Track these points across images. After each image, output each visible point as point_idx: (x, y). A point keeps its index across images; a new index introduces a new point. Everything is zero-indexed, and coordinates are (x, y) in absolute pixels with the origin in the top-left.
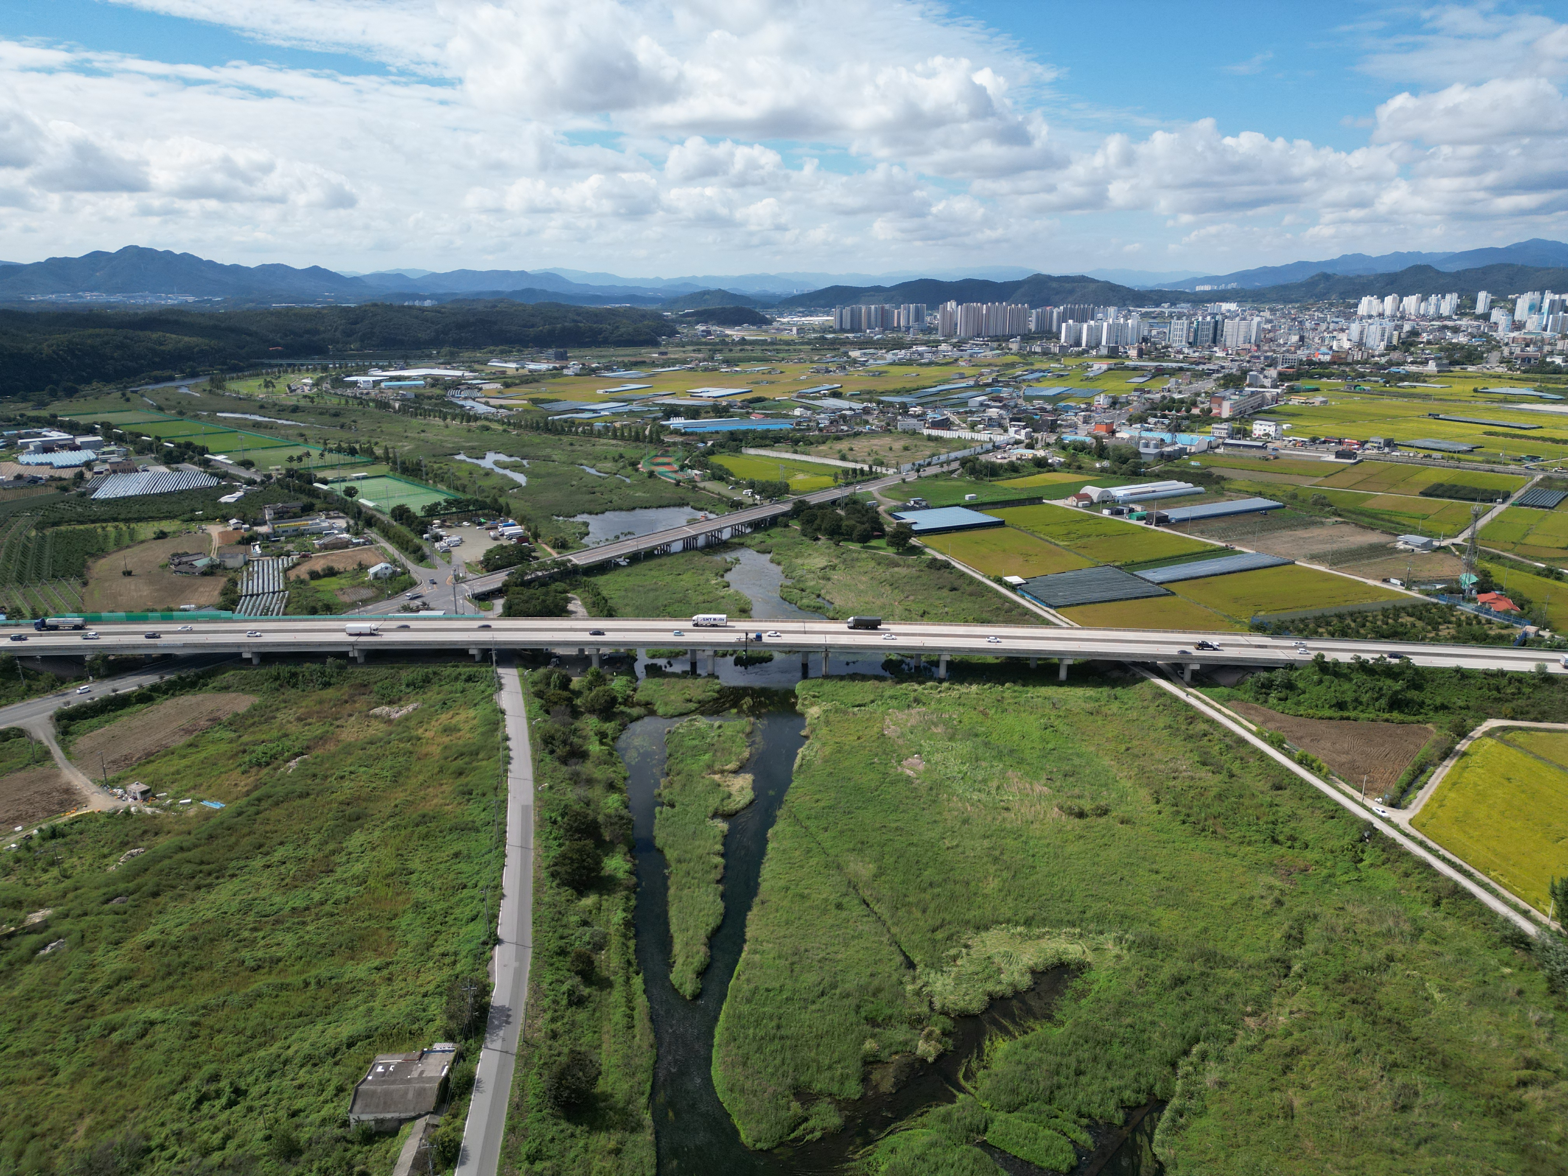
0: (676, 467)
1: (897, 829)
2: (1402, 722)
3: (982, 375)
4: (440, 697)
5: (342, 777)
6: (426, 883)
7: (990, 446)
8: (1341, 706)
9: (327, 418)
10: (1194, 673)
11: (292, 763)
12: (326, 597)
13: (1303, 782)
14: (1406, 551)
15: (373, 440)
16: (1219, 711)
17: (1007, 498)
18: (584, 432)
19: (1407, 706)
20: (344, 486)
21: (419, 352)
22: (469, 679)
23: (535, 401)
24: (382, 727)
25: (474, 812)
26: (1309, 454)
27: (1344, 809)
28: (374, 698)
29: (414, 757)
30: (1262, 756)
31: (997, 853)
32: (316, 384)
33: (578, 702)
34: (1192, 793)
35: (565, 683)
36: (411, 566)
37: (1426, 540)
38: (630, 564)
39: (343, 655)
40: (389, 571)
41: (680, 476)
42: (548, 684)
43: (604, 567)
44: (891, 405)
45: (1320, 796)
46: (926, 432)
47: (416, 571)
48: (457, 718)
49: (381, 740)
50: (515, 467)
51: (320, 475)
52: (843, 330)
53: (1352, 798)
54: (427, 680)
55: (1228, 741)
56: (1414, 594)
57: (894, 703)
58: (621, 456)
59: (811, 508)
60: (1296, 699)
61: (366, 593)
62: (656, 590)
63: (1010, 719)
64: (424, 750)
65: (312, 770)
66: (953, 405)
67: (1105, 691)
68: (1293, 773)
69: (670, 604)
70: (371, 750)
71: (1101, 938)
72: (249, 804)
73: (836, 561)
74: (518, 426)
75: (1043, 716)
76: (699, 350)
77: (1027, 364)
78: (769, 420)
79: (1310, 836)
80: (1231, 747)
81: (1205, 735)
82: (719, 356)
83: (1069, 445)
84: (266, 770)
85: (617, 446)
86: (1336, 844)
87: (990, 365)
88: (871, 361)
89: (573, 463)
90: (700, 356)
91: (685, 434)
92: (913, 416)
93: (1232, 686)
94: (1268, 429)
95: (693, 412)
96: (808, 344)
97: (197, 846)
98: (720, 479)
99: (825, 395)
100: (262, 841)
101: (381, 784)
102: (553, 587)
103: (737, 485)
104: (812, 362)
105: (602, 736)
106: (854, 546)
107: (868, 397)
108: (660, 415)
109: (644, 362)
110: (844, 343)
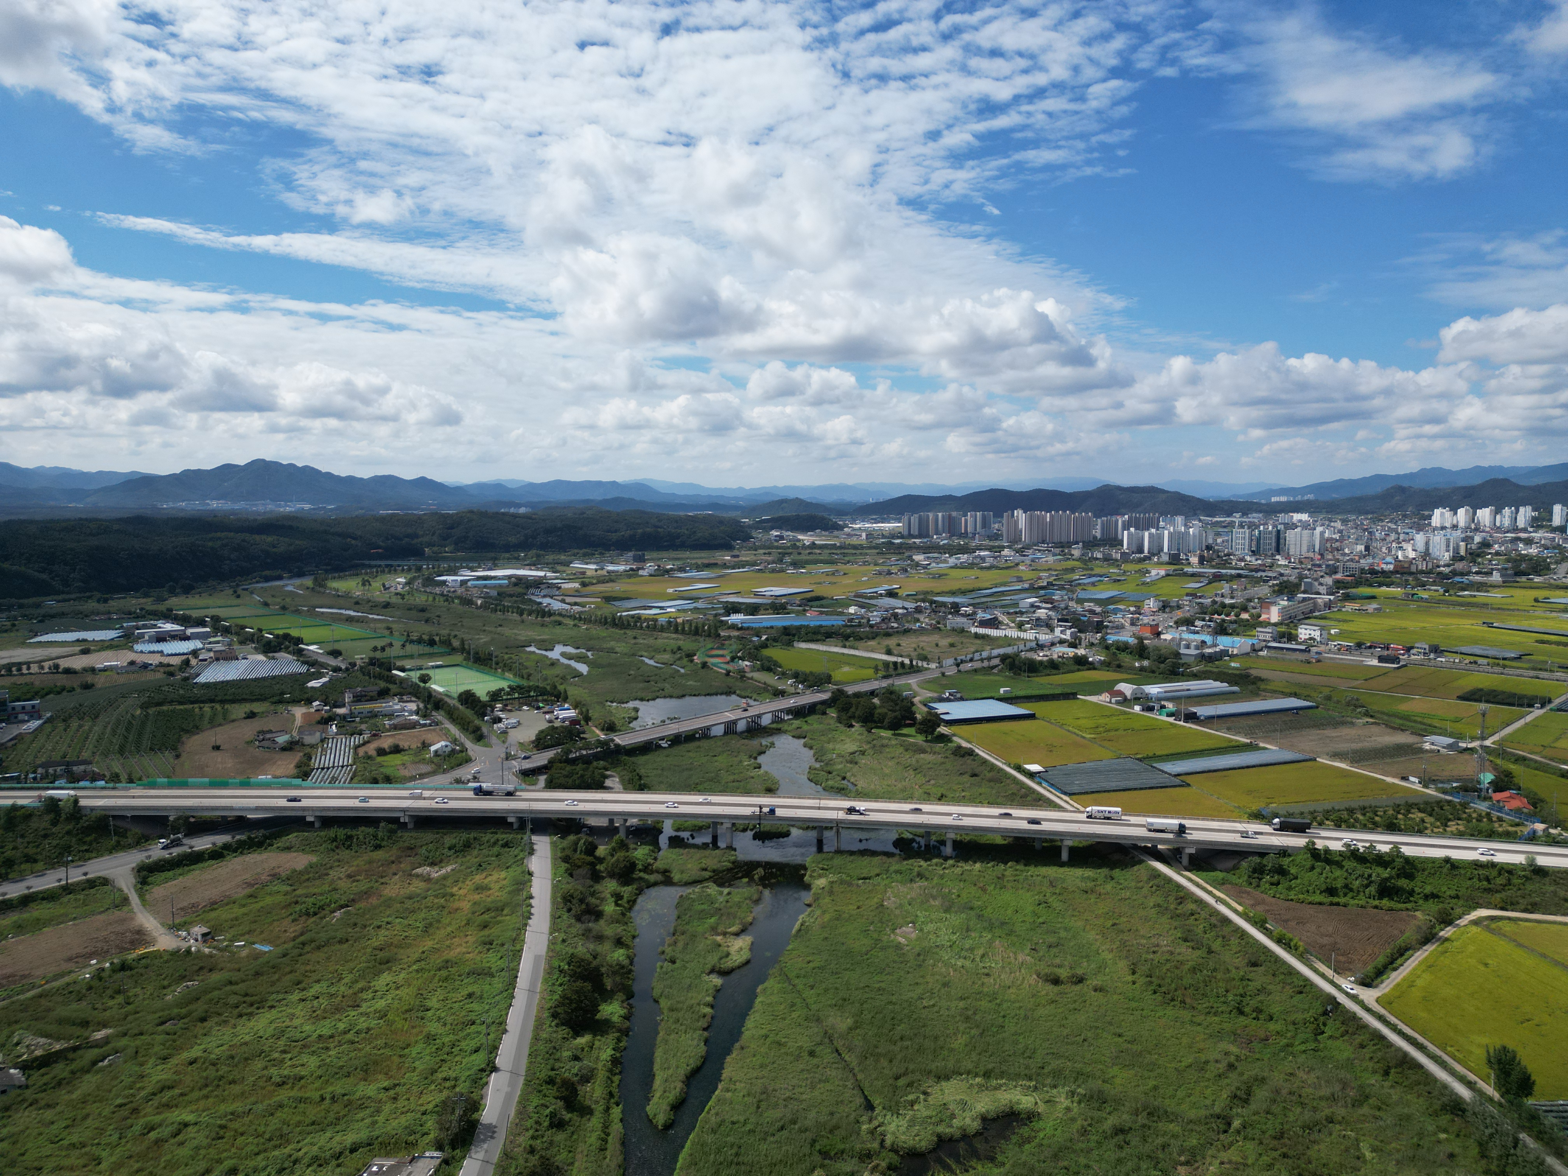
0: (728, 658)
2: (1391, 909)
3: (1039, 578)
4: (477, 860)
5: (379, 927)
6: (439, 1019)
7: (1034, 644)
8: (1331, 892)
9: (414, 613)
10: (1191, 856)
11: (337, 914)
12: (388, 772)
14: (1431, 751)
15: (453, 633)
16: (1209, 893)
17: (1042, 692)
18: (648, 627)
19: (1396, 894)
20: (419, 673)
21: (507, 555)
22: (505, 845)
23: (607, 599)
24: (422, 885)
25: (492, 960)
26: (1353, 658)
27: (1312, 984)
28: (418, 859)
29: (446, 911)
30: (1243, 934)
31: (970, 1013)
32: (408, 583)
33: (601, 867)
34: (1168, 966)
35: (591, 850)
37: (1453, 741)
38: (670, 746)
39: (395, 821)
40: (449, 749)
41: (730, 667)
42: (575, 850)
43: (647, 748)
44: (944, 604)
45: (1292, 973)
46: (973, 630)
47: (473, 749)
48: (489, 879)
49: (419, 895)
50: (580, 658)
51: (400, 663)
52: (910, 536)
53: (1322, 976)
54: (467, 846)
55: (1213, 920)
56: (1430, 791)
57: (899, 877)
58: (679, 649)
59: (848, 697)
60: (1287, 884)
61: (425, 768)
62: (690, 770)
63: (1007, 896)
64: (456, 905)
65: (353, 921)
66: (1002, 606)
67: (1104, 871)
68: (1271, 952)
69: (702, 782)
70: (409, 904)
71: (1055, 1091)
72: (294, 947)
73: (866, 747)
74: (588, 621)
75: (1039, 893)
76: (770, 553)
77: (1087, 569)
78: (824, 617)
79: (1275, 1009)
80: (1215, 926)
81: (1192, 914)
82: (788, 559)
83: (1112, 645)
84: (313, 919)
85: (677, 639)
86: (1299, 1017)
87: (1049, 569)
88: (933, 565)
89: (634, 655)
90: (770, 558)
91: (741, 629)
92: (963, 615)
93: (1227, 871)
94: (1313, 633)
95: (753, 609)
96: (875, 548)
97: (244, 981)
98: (769, 670)
99: (881, 595)
100: (301, 978)
101: (413, 934)
102: (595, 764)
103: (783, 675)
104: (876, 565)
105: (618, 898)
106: (886, 734)
107: (922, 597)
108: (722, 611)
109: (715, 565)
110: (911, 547)
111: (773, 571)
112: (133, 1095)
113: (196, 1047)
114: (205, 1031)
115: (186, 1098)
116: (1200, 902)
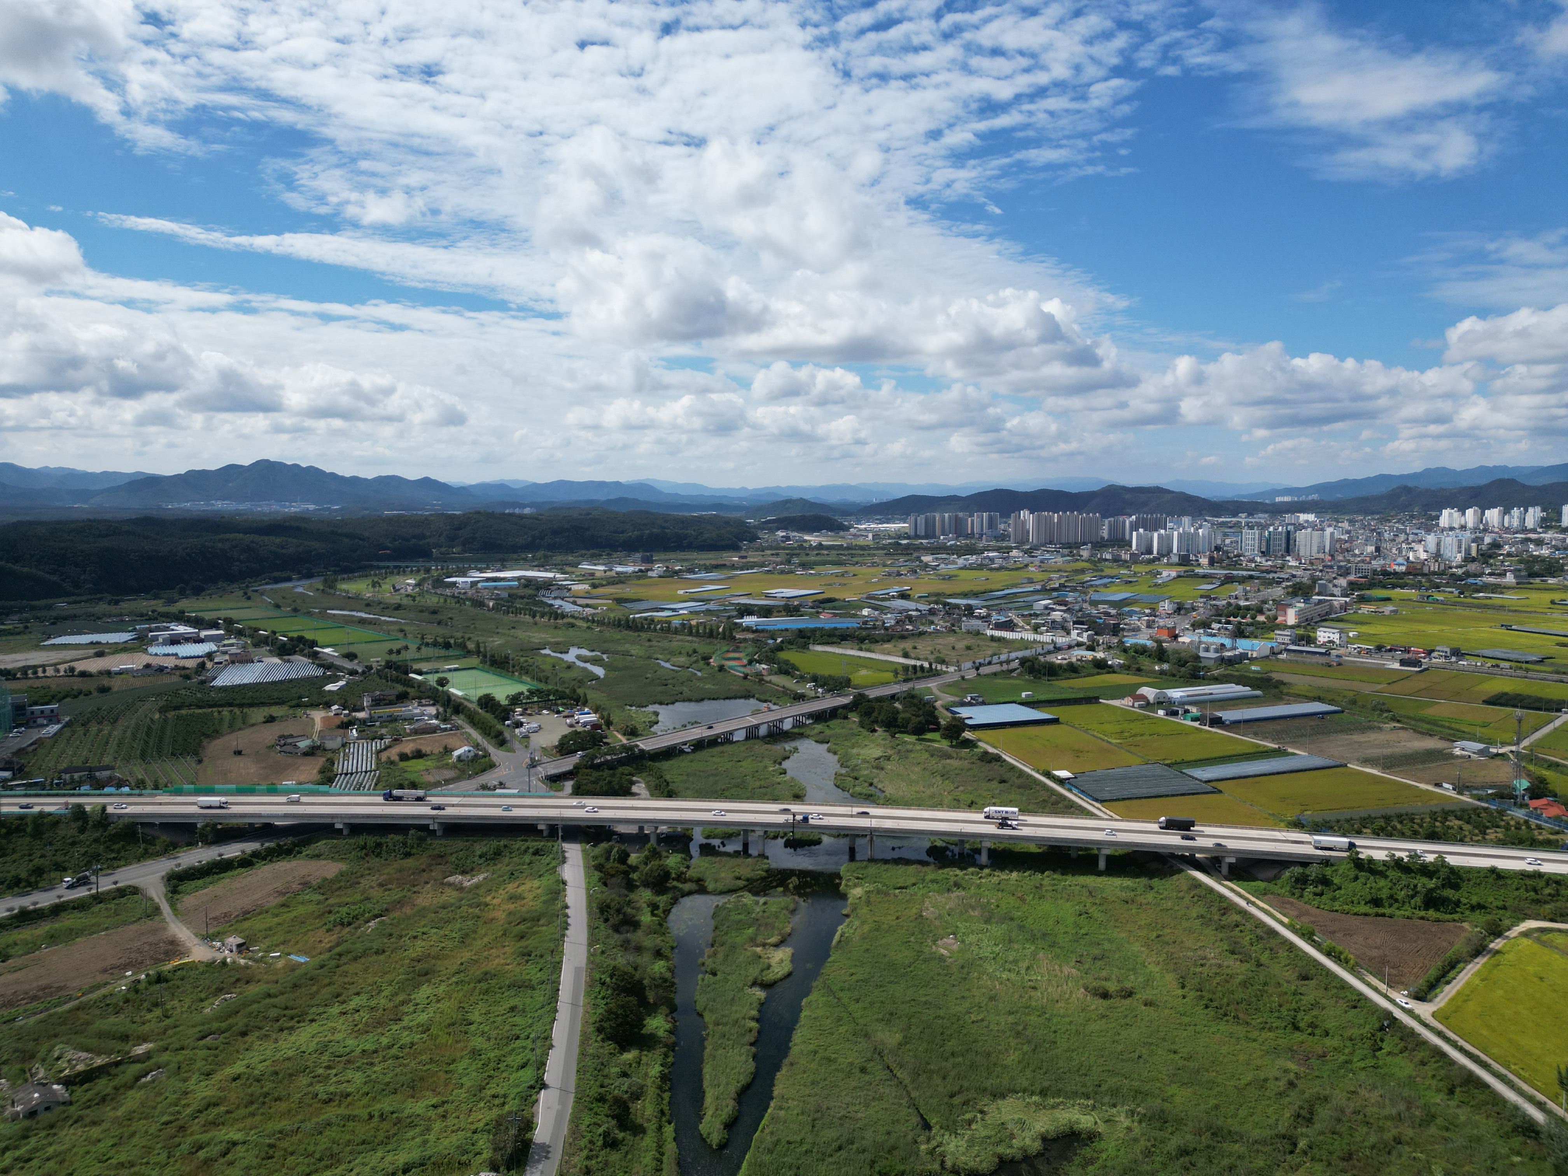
0: (746, 661)
1: (926, 1003)
2: (1438, 920)
3: (1050, 579)
4: (508, 868)
5: (415, 937)
6: (483, 1033)
7: (1051, 647)
8: (1376, 902)
9: (426, 615)
10: (1230, 866)
11: (371, 924)
12: (412, 777)
14: (1462, 757)
15: (467, 636)
16: (1254, 904)
17: (1063, 696)
18: (662, 629)
19: (1442, 904)
20: (436, 676)
21: (515, 556)
22: (536, 853)
23: (618, 601)
24: (455, 894)
25: (532, 972)
26: (1374, 661)
27: (1368, 999)
28: (449, 868)
29: (481, 921)
30: (1292, 947)
31: (1020, 1028)
32: (418, 585)
33: (634, 875)
34: (1218, 979)
35: (623, 857)
36: (491, 749)
37: (1483, 746)
38: (693, 751)
39: (424, 827)
40: (472, 754)
41: (748, 670)
42: (608, 859)
43: (670, 753)
44: (957, 606)
45: (1344, 986)
46: (989, 633)
47: (496, 754)
48: (522, 888)
49: (452, 905)
50: (595, 661)
51: (416, 666)
52: (917, 536)
53: (1375, 989)
54: (498, 854)
55: (1259, 932)
56: (1465, 798)
57: (936, 886)
58: (695, 651)
59: (870, 701)
60: (1331, 894)
61: (449, 774)
62: (716, 775)
63: (1046, 906)
64: (492, 914)
65: (388, 931)
66: (1016, 609)
67: (1143, 881)
68: (1320, 964)
69: (728, 789)
70: (443, 914)
71: (1114, 1110)
72: (331, 958)
73: (891, 752)
74: (601, 623)
75: (1079, 903)
76: (777, 554)
77: (1097, 571)
78: (837, 619)
79: (1331, 1024)
80: (1262, 938)
81: (1237, 926)
82: (796, 560)
83: (1130, 648)
84: (347, 930)
85: (691, 642)
86: (1355, 1032)
87: (1059, 571)
88: (942, 566)
89: (649, 658)
90: (778, 559)
91: (757, 631)
92: (977, 618)
93: (1269, 881)
94: (1332, 636)
95: (766, 612)
96: (883, 548)
97: (282, 994)
98: (787, 673)
99: (893, 597)
100: (340, 991)
101: (449, 944)
102: (621, 769)
103: (802, 679)
104: (885, 566)
105: (654, 907)
106: (909, 738)
107: (934, 599)
108: (735, 613)
109: (724, 565)
110: (918, 548)
111: (782, 572)
112: (179, 1113)
113: (239, 1062)
114: (246, 1046)
115: (232, 1115)
116: (1244, 913)
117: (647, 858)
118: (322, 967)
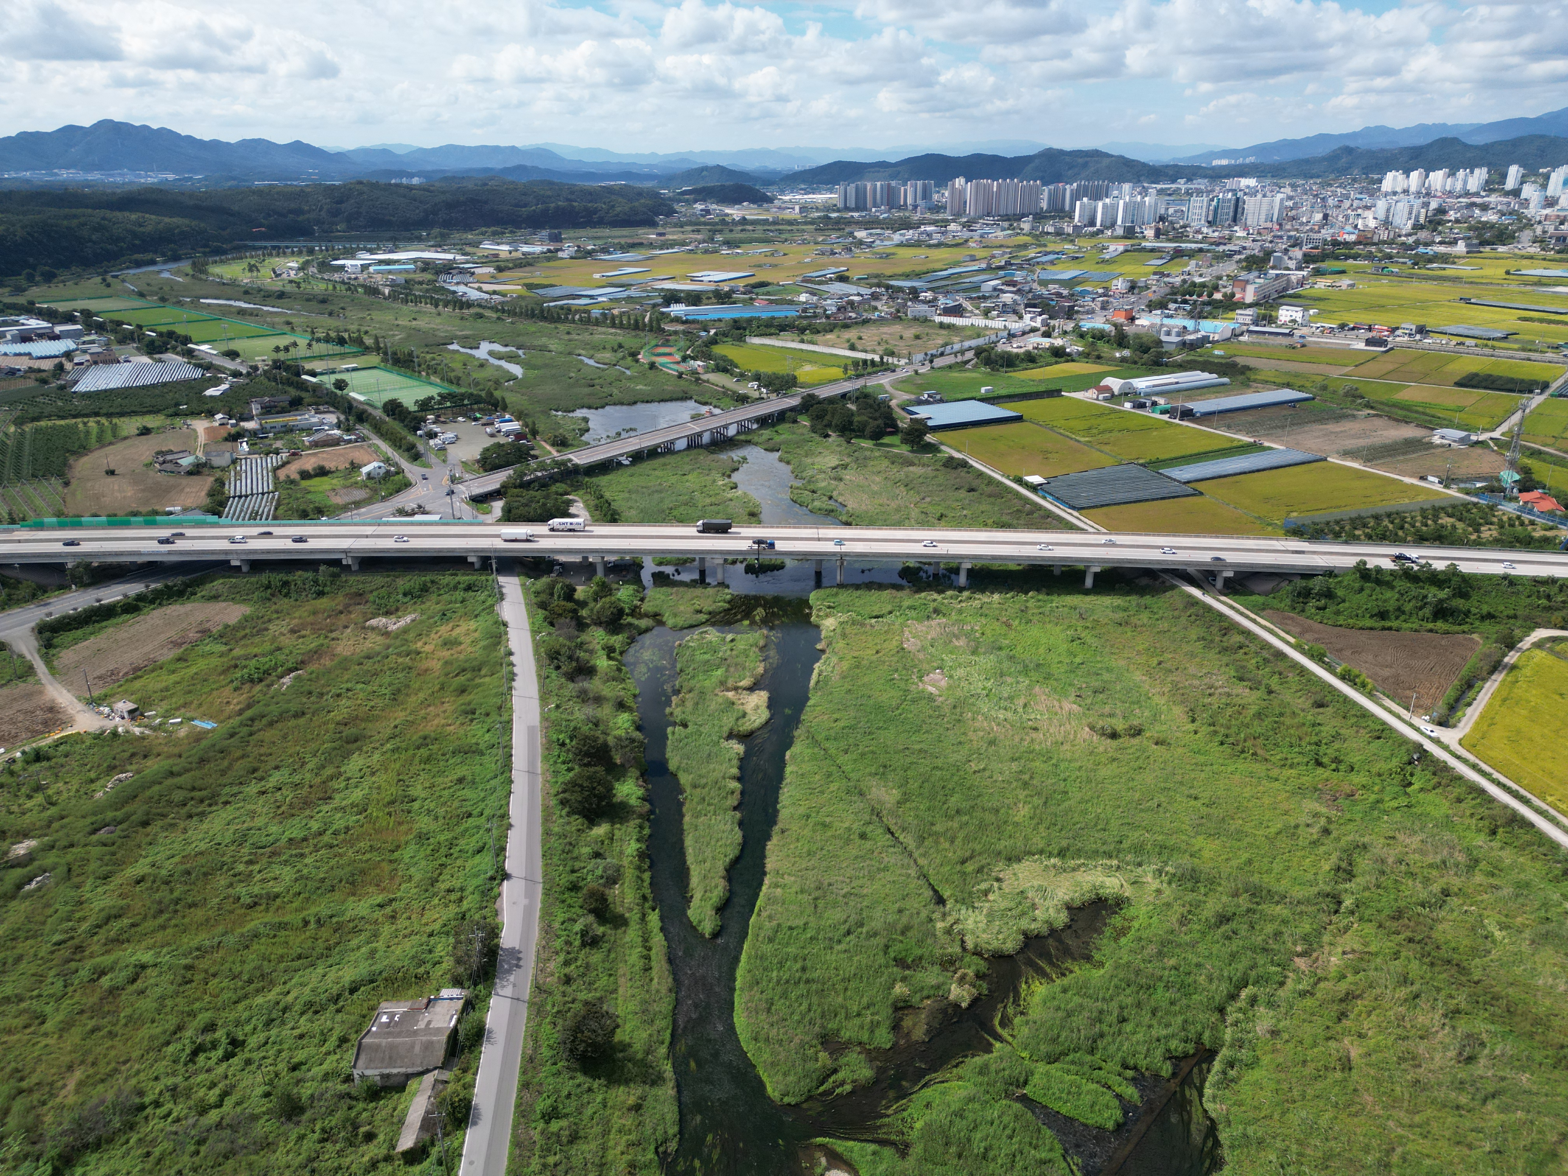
0: (678, 357)
1: (920, 751)
2: (1447, 633)
3: (994, 257)
4: (439, 607)
5: (339, 695)
6: (429, 811)
7: (1005, 334)
8: (1382, 615)
9: (314, 304)
10: (1227, 580)
11: (286, 680)
12: (318, 499)
13: (1346, 699)
14: (1443, 446)
15: (363, 329)
16: (1254, 621)
17: (1024, 390)
18: (581, 320)
19: (1452, 615)
20: (332, 378)
21: (408, 234)
22: (469, 588)
23: (530, 287)
24: (380, 639)
25: (477, 733)
26: (1338, 341)
27: (1391, 728)
28: (369, 608)
29: (413, 673)
30: (1303, 671)
31: (1026, 777)
33: (584, 613)
34: (1230, 711)
35: (569, 594)
36: (405, 465)
37: (1463, 434)
38: (633, 463)
39: (336, 563)
40: (382, 471)
41: (682, 368)
42: (552, 594)
43: (606, 467)
44: (901, 289)
45: (1365, 714)
46: (938, 319)
47: (411, 470)
48: (457, 631)
49: (378, 654)
50: (511, 358)
51: (308, 366)
52: (847, 209)
53: (1399, 717)
54: (425, 589)
55: (1265, 654)
56: (1453, 492)
57: (913, 614)
58: (620, 346)
59: (820, 402)
60: (1334, 608)
61: (359, 495)
62: (660, 492)
63: (1034, 631)
64: (425, 664)
65: (306, 687)
66: (965, 290)
67: (1134, 600)
68: (1335, 689)
69: (676, 507)
70: (368, 665)
71: (1140, 870)
72: (242, 724)
73: (847, 460)
74: (512, 312)
75: (1069, 627)
76: (698, 231)
77: (1040, 246)
78: (774, 307)
79: (1355, 758)
80: (1269, 661)
81: (1241, 648)
82: (719, 237)
83: (1087, 333)
84: (258, 688)
85: (615, 334)
86: (1382, 766)
87: (1002, 246)
88: (878, 242)
89: (570, 354)
90: (699, 237)
91: (687, 323)
92: (923, 302)
93: (1266, 594)
94: (1294, 315)
95: (694, 299)
96: (812, 223)
97: (187, 771)
98: (725, 370)
99: (830, 279)
100: (256, 765)
101: (380, 703)
102: (553, 488)
103: (742, 377)
104: (816, 243)
105: (610, 651)
106: (866, 444)
107: (876, 281)
108: (660, 301)
109: (641, 244)
110: (850, 222)
111: (706, 252)
112: (73, 928)
113: (142, 860)
114: (149, 839)
115: (138, 929)
117: (596, 593)
118: (232, 735)
